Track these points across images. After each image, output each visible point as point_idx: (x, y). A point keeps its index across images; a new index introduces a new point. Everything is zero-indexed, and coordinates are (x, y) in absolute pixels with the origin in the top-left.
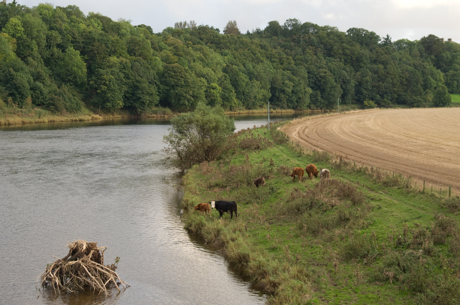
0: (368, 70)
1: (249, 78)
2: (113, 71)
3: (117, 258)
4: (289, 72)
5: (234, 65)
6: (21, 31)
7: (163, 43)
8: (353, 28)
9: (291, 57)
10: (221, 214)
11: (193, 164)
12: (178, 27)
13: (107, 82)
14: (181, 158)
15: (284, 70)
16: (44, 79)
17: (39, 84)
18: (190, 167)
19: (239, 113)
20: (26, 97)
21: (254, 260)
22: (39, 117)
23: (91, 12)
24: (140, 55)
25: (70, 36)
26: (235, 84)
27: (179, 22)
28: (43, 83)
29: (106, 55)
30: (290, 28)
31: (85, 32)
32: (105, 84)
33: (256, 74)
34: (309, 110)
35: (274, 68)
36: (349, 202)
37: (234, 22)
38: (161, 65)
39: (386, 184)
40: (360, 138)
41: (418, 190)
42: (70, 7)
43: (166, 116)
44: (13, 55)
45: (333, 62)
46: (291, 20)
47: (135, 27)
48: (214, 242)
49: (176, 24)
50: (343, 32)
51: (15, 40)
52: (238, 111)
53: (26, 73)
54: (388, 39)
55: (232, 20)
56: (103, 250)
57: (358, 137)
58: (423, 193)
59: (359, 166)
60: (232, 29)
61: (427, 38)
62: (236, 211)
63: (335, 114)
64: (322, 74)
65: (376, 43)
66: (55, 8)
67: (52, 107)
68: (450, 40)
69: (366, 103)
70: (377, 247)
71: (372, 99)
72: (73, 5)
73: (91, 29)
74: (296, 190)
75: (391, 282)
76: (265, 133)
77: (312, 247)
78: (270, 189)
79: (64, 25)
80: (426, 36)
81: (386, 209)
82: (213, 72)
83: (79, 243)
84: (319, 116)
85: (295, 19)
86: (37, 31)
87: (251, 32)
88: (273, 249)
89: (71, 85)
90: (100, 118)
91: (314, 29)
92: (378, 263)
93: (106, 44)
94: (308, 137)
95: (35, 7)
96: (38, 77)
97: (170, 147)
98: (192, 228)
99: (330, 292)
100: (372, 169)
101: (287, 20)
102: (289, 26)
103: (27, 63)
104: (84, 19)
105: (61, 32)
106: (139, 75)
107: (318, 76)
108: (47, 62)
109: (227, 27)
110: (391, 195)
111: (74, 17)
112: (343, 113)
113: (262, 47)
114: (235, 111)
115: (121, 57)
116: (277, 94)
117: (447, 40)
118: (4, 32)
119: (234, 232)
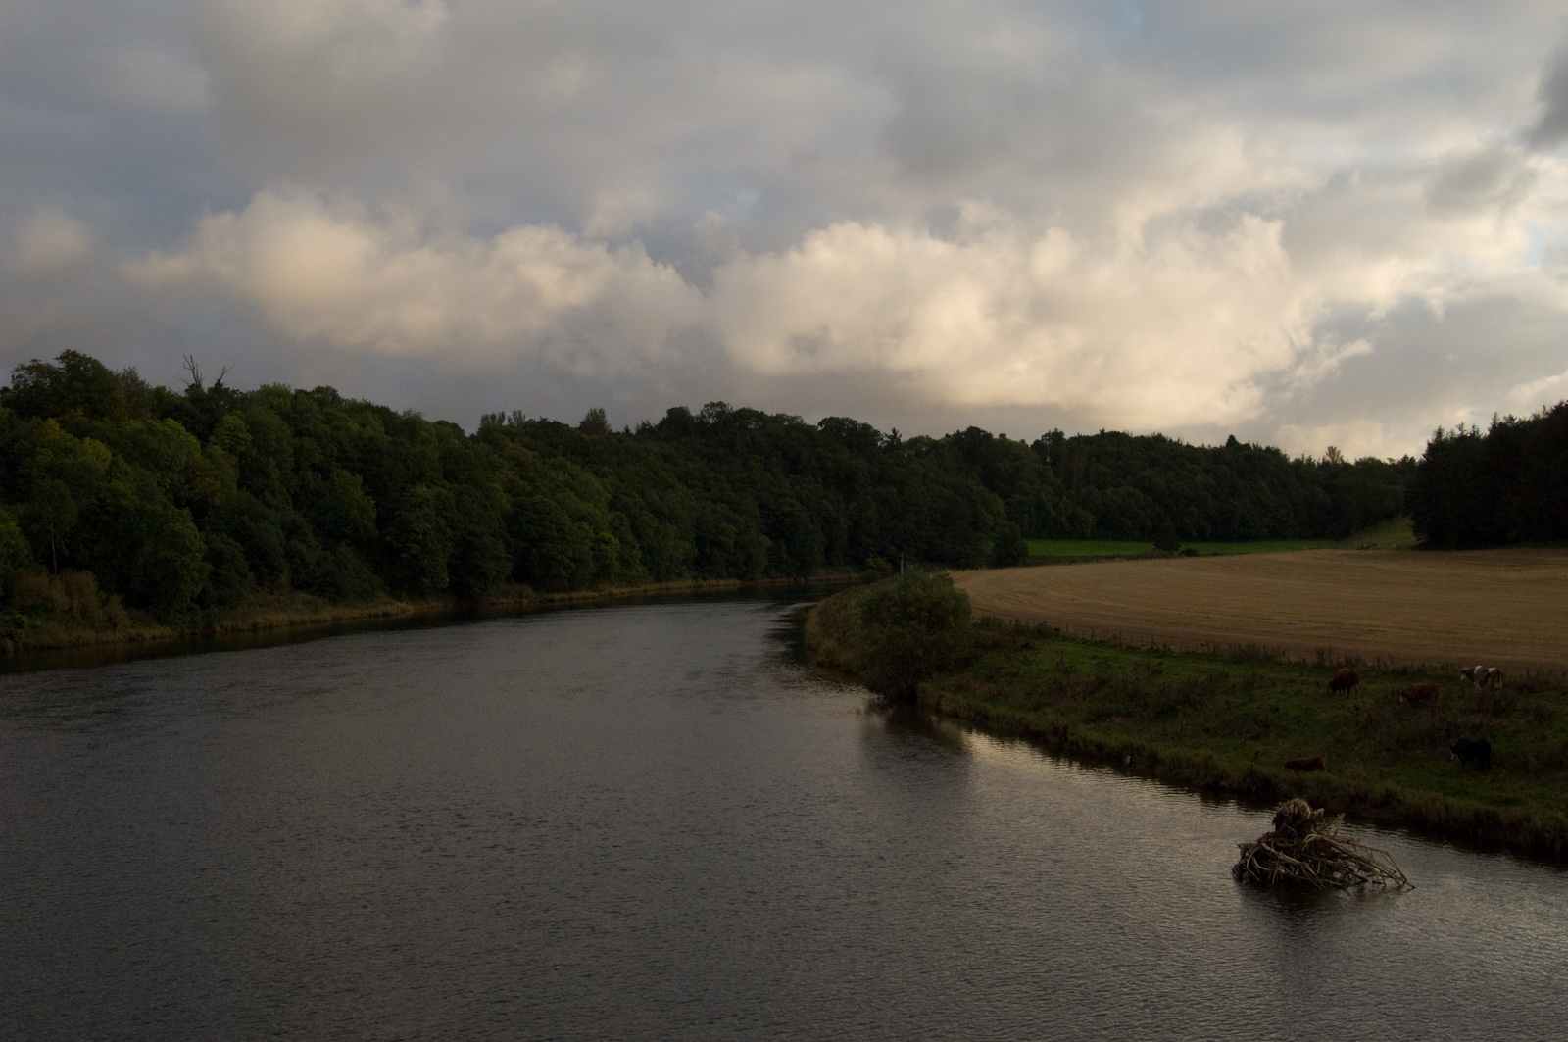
0: (869, 497)
1: (658, 521)
2: (426, 514)
4: (725, 505)
5: (624, 496)
6: (246, 440)
8: (831, 418)
9: (722, 477)
13: (421, 537)
15: (714, 501)
16: (304, 535)
19: (645, 591)
20: (281, 572)
22: (314, 612)
24: (468, 481)
25: (336, 449)
26: (638, 531)
27: (490, 413)
28: (304, 542)
29: (406, 482)
30: (711, 421)
31: (360, 439)
33: (668, 510)
34: (767, 580)
35: (697, 499)
37: (601, 410)
38: (505, 501)
42: (319, 390)
43: (525, 601)
45: (803, 484)
46: (713, 405)
50: (812, 425)
51: (235, 459)
52: (644, 586)
53: (272, 523)
54: (894, 436)
60: (595, 422)
61: (965, 433)
64: (786, 509)
67: (331, 589)
68: (1003, 436)
69: (870, 561)
72: (325, 386)
73: (370, 431)
79: (318, 426)
80: (963, 429)
82: (596, 511)
85: (720, 402)
86: (276, 440)
87: (632, 429)
89: (350, 545)
90: (406, 608)
91: (758, 422)
93: (403, 461)
95: (256, 391)
96: (292, 531)
101: (706, 406)
103: (265, 502)
105: (317, 440)
106: (472, 521)
107: (778, 512)
108: (297, 501)
109: (586, 420)
111: (331, 409)
113: (667, 459)
114: (636, 587)
115: (434, 487)
116: (708, 550)
118: (216, 443)
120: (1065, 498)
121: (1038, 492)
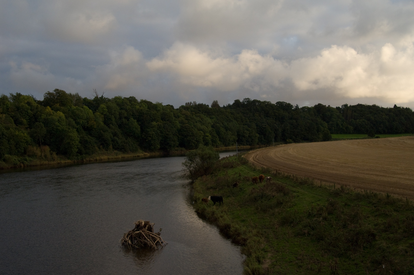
0: (288, 123)
1: (226, 130)
2: (154, 130)
3: (161, 229)
4: (246, 126)
5: (217, 124)
6: (106, 111)
7: (179, 114)
8: (279, 102)
9: (247, 118)
10: (214, 204)
11: (198, 177)
12: (187, 105)
14: (192, 174)
15: (244, 125)
16: (118, 135)
17: (116, 138)
18: (197, 179)
20: (110, 145)
21: (233, 227)
22: (117, 156)
23: (142, 99)
24: (168, 121)
25: (131, 113)
26: (218, 133)
27: (188, 102)
28: (118, 137)
29: (150, 121)
30: (246, 103)
31: (139, 110)
32: (150, 137)
33: (229, 127)
34: (258, 146)
35: (238, 124)
36: (282, 194)
37: (217, 101)
38: (179, 125)
39: (301, 183)
40: (286, 160)
41: (318, 186)
43: (183, 152)
44: (102, 124)
45: (269, 120)
46: (246, 99)
47: (165, 106)
48: (211, 218)
49: (186, 104)
50: (274, 104)
51: (103, 116)
52: (221, 148)
53: (109, 133)
54: (297, 107)
55: (215, 100)
56: (153, 225)
57: (284, 159)
58: (321, 187)
59: (286, 174)
60: (215, 104)
61: (317, 105)
62: (222, 201)
63: (271, 147)
64: (264, 126)
65: (291, 109)
66: (123, 98)
67: (123, 150)
68: (329, 106)
69: (288, 140)
70: (298, 217)
71: (291, 139)
72: (132, 96)
73: (142, 108)
74: (254, 189)
75: (306, 235)
76: (235, 159)
77: (264, 219)
78: (240, 189)
79: (128, 107)
81: (302, 197)
82: (206, 128)
83: (140, 221)
84: (263, 148)
85: (248, 98)
86: (114, 111)
87: (225, 106)
88: (243, 221)
89: (132, 138)
90: (148, 154)
91: (258, 103)
92: (299, 226)
93: (150, 115)
94: (259, 160)
95: (113, 98)
97: (186, 168)
98: (199, 211)
99: (274, 242)
100: (293, 176)
101: (244, 99)
102: (245, 102)
103: (109, 127)
104: (138, 103)
105: (126, 110)
106: (168, 131)
107: (262, 127)
108: (120, 126)
109: (213, 104)
110: (304, 189)
111: (133, 102)
112: (276, 146)
113: (232, 113)
114: (219, 148)
115: (158, 122)
116: (241, 138)
117: (328, 106)
118: (98, 112)
119: (222, 212)
120: (345, 123)
121: (337, 121)
